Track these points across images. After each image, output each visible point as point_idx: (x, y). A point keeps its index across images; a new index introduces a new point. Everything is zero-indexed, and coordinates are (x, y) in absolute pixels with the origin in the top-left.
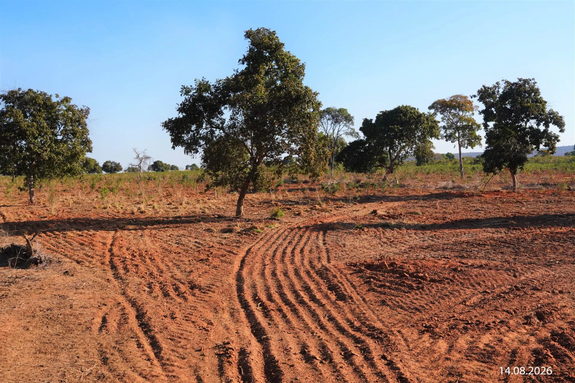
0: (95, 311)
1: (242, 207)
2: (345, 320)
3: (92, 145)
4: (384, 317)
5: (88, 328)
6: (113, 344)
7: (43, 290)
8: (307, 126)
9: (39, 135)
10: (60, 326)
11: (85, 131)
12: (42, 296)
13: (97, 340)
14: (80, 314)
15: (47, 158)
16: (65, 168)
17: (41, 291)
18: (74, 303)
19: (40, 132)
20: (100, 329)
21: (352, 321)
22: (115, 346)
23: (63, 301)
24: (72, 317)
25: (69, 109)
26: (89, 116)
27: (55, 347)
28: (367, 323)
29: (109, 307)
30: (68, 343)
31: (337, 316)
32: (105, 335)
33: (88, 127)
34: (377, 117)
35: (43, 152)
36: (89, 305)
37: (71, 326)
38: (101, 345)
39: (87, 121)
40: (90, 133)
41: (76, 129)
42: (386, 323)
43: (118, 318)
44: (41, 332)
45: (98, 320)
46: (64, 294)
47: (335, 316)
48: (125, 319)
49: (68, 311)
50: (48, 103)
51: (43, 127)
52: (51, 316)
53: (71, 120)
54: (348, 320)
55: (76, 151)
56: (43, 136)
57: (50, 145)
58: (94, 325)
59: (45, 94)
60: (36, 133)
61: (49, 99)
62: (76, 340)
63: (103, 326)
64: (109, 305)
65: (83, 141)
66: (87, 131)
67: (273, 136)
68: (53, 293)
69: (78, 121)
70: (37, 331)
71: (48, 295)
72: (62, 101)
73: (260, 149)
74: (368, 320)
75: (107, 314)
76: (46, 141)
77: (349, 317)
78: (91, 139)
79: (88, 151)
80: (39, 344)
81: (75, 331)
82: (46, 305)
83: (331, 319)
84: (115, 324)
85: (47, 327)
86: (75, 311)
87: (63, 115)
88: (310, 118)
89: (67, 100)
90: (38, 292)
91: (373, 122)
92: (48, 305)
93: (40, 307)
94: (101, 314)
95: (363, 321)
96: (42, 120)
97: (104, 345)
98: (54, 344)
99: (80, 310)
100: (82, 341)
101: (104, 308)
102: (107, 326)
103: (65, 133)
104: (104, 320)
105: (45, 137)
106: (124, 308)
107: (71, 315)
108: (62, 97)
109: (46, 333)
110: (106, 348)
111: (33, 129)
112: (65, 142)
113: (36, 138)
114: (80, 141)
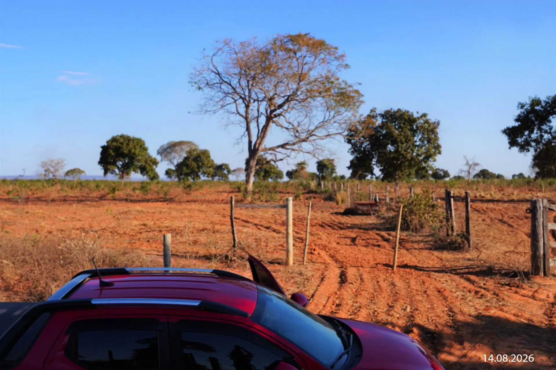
3: (442, 149)
9: (406, 142)
11: (437, 139)
15: (410, 158)
19: (406, 139)
25: (427, 122)
26: (440, 127)
33: (439, 136)
35: (407, 154)
39: (438, 131)
40: (440, 139)
41: (431, 137)
50: (412, 118)
51: (408, 136)
53: (427, 130)
55: (430, 153)
56: (407, 143)
59: (408, 112)
60: (403, 140)
61: (412, 115)
65: (435, 146)
66: (438, 138)
69: (432, 131)
72: (422, 117)
78: (440, 144)
79: (438, 153)
87: (422, 127)
89: (424, 115)
96: (407, 131)
108: (421, 114)
111: (402, 137)
112: (422, 147)
113: (403, 144)
114: (433, 146)
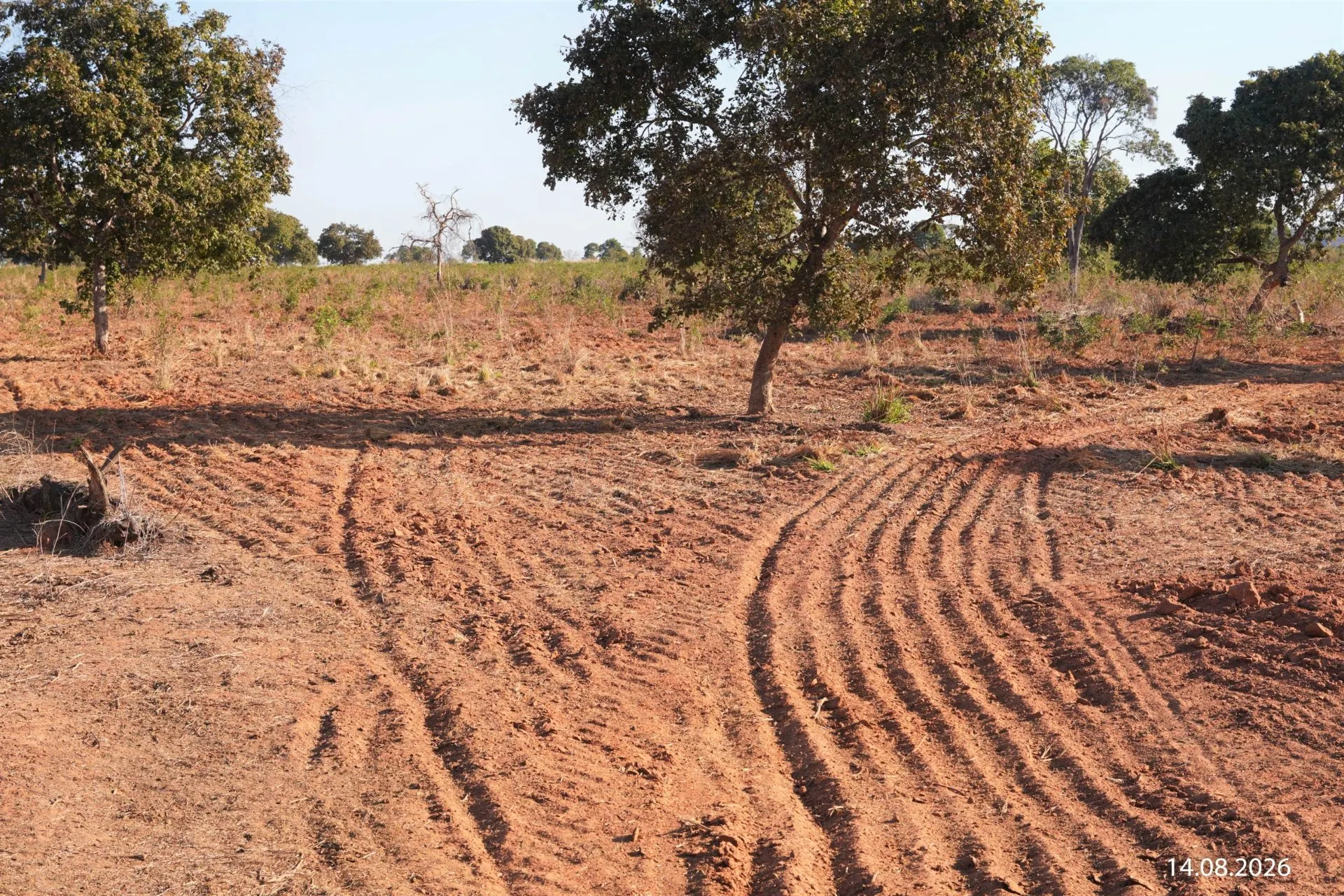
0: (299, 696)
1: (770, 386)
2: (1109, 769)
3: (291, 171)
4: (1241, 768)
5: (278, 749)
6: (356, 805)
7: (140, 623)
8: (998, 118)
9: (127, 133)
10: (192, 738)
11: (269, 125)
12: (137, 642)
13: (306, 789)
14: (252, 704)
15: (150, 210)
16: (206, 243)
17: (133, 626)
18: (234, 670)
19: (130, 123)
20: (316, 755)
21: (1133, 775)
22: (362, 808)
23: (200, 663)
24: (228, 712)
25: (223, 50)
26: (283, 75)
27: (178, 803)
28: (1183, 782)
29: (343, 687)
30: (219, 790)
31: (1080, 755)
32: (331, 774)
33: (278, 112)
34: (1238, 91)
35: (137, 191)
36: (280, 680)
37: (226, 739)
38: (319, 804)
39: (275, 91)
40: (284, 129)
41: (242, 117)
42: (1249, 787)
43: (371, 723)
44: (135, 753)
45: (309, 727)
46: (202, 641)
47: (1073, 754)
48: (392, 728)
49: (217, 694)
50: (156, 31)
51: (138, 109)
52: (165, 706)
53: (227, 87)
54: (1118, 771)
55: (240, 187)
56: (137, 139)
57: (158, 167)
58: (295, 741)
60: (116, 125)
61: (158, 17)
62: (240, 784)
63: (325, 746)
64: (344, 680)
65: (260, 157)
66: (276, 124)
67: (882, 148)
68: (171, 637)
69: (248, 91)
70: (122, 750)
71: (154, 642)
72: (199, 26)
73: (835, 191)
74: (1187, 774)
75: (336, 709)
76: (148, 155)
77: (1122, 761)
78: (286, 150)
79: (275, 189)
80: (128, 789)
81: (239, 757)
82: (148, 670)
83: (1061, 762)
84: (361, 742)
85: (154, 739)
86: (237, 696)
87: (202, 70)
88: (1006, 90)
89: (213, 20)
90: (125, 630)
91: (1226, 107)
92: (154, 671)
93: (132, 676)
94: (318, 709)
95: (1170, 775)
96: (135, 86)
97: (328, 806)
98: (174, 792)
99: (252, 691)
100: (260, 788)
101: (326, 688)
102: (335, 747)
103: (206, 129)
104: (328, 727)
105: (144, 141)
106: (390, 694)
107: (226, 706)
108: (198, 11)
109: (150, 758)
110: (335, 813)
111: (109, 115)
112: (207, 159)
113: (116, 144)
114: (252, 154)
